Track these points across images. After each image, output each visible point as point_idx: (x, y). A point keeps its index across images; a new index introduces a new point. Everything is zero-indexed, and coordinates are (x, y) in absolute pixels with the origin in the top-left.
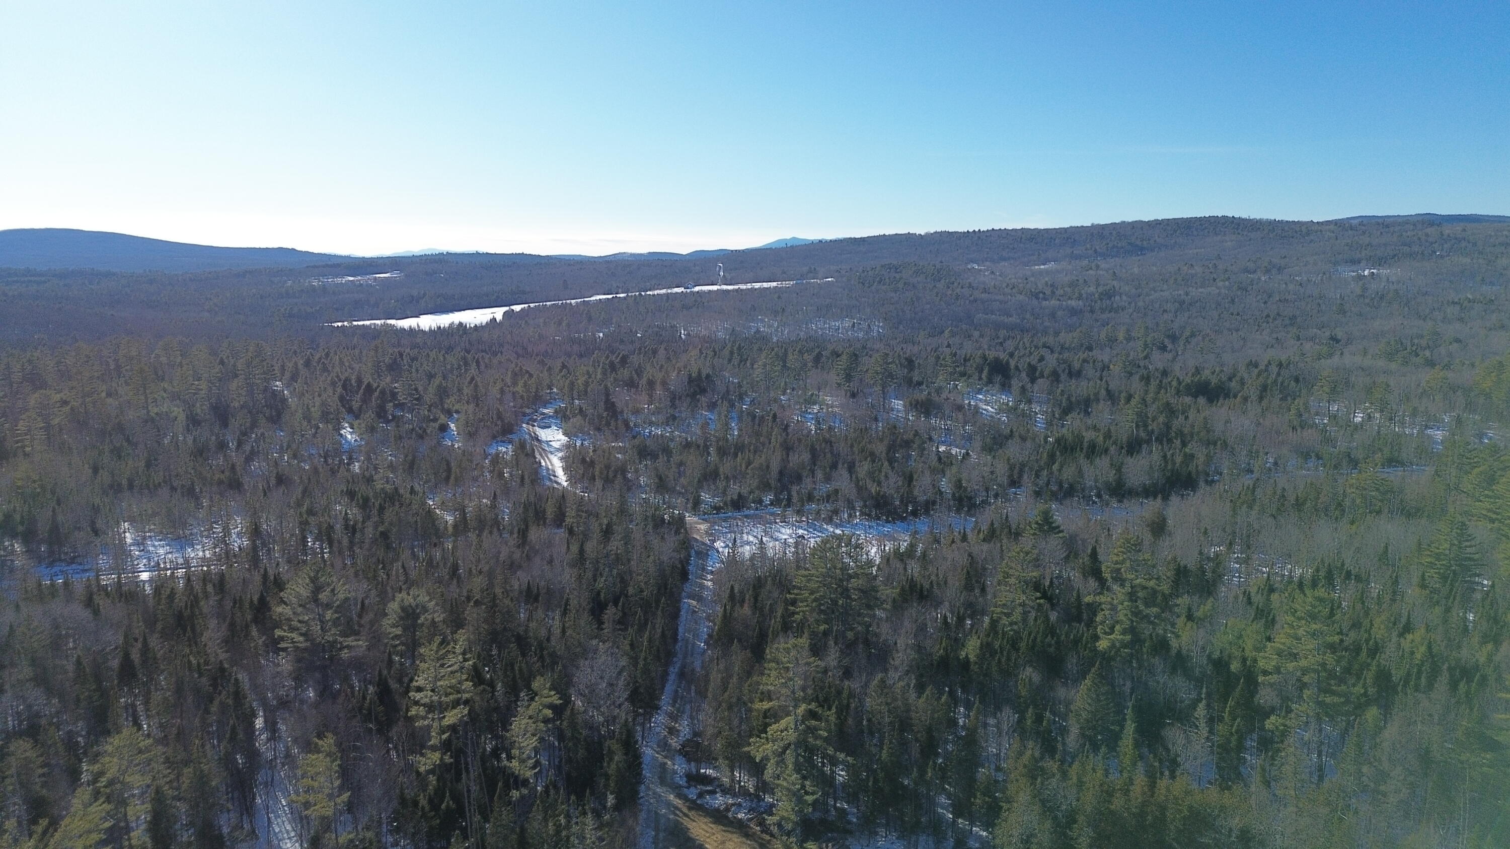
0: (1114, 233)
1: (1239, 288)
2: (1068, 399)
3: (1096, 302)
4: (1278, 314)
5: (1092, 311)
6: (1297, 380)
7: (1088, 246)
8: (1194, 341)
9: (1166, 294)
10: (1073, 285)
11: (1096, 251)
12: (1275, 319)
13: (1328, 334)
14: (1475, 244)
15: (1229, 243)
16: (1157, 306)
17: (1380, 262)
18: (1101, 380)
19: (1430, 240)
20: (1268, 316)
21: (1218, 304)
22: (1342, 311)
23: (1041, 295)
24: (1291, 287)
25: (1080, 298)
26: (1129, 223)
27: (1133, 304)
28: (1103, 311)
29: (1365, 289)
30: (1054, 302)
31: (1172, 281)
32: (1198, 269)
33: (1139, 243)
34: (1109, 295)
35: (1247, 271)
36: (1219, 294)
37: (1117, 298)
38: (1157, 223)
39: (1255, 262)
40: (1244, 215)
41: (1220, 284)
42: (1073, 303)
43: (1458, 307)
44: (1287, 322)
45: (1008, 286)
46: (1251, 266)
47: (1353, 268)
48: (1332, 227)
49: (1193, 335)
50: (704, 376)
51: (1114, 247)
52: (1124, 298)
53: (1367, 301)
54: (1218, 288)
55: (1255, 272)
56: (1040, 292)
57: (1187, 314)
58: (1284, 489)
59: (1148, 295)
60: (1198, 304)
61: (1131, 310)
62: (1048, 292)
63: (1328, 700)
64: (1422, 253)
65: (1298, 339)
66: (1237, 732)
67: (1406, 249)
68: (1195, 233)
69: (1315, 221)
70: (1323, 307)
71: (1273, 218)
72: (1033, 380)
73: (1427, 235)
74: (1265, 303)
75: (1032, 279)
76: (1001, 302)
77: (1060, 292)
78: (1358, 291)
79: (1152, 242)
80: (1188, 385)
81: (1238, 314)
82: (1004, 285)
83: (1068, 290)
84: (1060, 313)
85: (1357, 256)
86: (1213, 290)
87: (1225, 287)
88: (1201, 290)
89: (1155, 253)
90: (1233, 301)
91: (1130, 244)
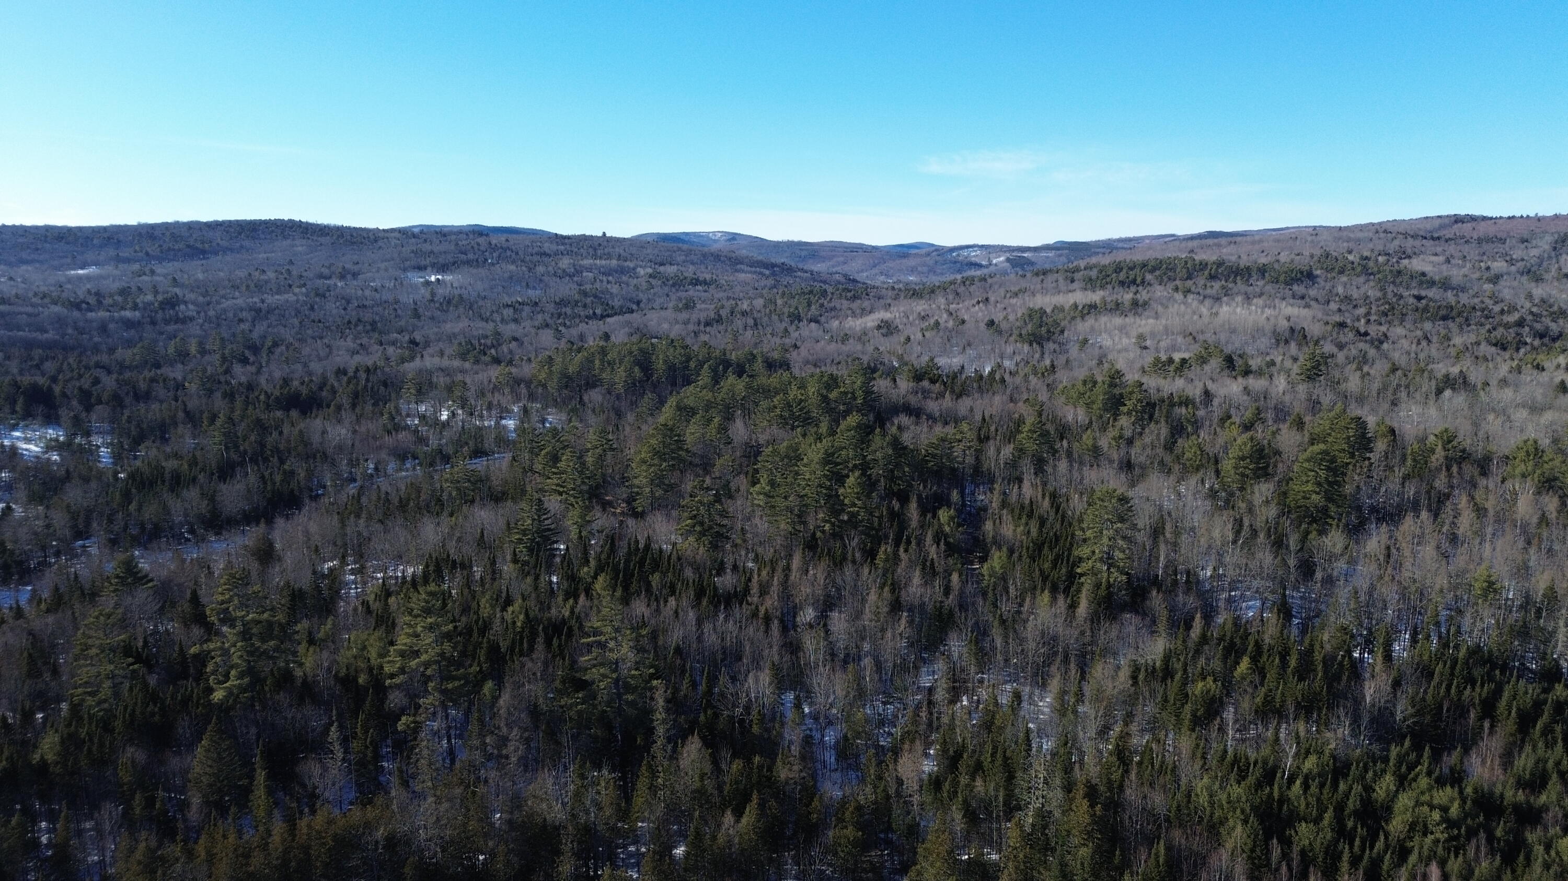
0: (168, 234)
1: (317, 295)
2: (138, 426)
3: (156, 312)
4: (359, 320)
5: (153, 323)
6: (385, 384)
7: (137, 248)
8: (278, 351)
9: (240, 301)
10: (124, 292)
11: (147, 254)
12: (356, 325)
13: (407, 338)
14: (517, 253)
15: (300, 249)
16: (231, 315)
17: (442, 268)
18: (177, 401)
19: (482, 248)
20: (349, 322)
21: (298, 312)
22: (416, 315)
23: (84, 305)
24: (367, 293)
25: (135, 307)
26: (184, 224)
27: (202, 314)
28: (167, 322)
29: (433, 294)
30: (102, 314)
31: (244, 288)
32: (271, 275)
33: (199, 245)
34: (171, 303)
35: (321, 276)
36: (298, 301)
37: (182, 307)
38: (218, 224)
39: (329, 268)
40: (311, 220)
41: (297, 290)
42: (128, 314)
43: (511, 310)
44: (368, 327)
45: (36, 294)
46: (326, 271)
47: (421, 274)
48: (397, 235)
49: (275, 344)
51: (169, 250)
52: (191, 307)
53: (437, 305)
54: (295, 294)
55: (330, 278)
56: (81, 302)
57: (265, 323)
58: (387, 493)
59: (218, 303)
60: (276, 312)
61: (201, 321)
62: (92, 300)
63: (450, 686)
64: (477, 261)
65: (381, 344)
66: (371, 743)
67: (463, 257)
68: (262, 236)
69: (381, 228)
70: (399, 312)
71: (339, 224)
72: (88, 408)
73: (478, 244)
74: (345, 309)
75: (69, 286)
76: (29, 315)
77: (108, 301)
78: (428, 296)
79: (214, 244)
80: (277, 398)
81: (320, 321)
82: (31, 294)
83: (119, 299)
84: (112, 326)
85: (423, 263)
86: (290, 297)
87: (302, 294)
88: (277, 297)
89: (220, 258)
90: (312, 308)
91: (188, 246)
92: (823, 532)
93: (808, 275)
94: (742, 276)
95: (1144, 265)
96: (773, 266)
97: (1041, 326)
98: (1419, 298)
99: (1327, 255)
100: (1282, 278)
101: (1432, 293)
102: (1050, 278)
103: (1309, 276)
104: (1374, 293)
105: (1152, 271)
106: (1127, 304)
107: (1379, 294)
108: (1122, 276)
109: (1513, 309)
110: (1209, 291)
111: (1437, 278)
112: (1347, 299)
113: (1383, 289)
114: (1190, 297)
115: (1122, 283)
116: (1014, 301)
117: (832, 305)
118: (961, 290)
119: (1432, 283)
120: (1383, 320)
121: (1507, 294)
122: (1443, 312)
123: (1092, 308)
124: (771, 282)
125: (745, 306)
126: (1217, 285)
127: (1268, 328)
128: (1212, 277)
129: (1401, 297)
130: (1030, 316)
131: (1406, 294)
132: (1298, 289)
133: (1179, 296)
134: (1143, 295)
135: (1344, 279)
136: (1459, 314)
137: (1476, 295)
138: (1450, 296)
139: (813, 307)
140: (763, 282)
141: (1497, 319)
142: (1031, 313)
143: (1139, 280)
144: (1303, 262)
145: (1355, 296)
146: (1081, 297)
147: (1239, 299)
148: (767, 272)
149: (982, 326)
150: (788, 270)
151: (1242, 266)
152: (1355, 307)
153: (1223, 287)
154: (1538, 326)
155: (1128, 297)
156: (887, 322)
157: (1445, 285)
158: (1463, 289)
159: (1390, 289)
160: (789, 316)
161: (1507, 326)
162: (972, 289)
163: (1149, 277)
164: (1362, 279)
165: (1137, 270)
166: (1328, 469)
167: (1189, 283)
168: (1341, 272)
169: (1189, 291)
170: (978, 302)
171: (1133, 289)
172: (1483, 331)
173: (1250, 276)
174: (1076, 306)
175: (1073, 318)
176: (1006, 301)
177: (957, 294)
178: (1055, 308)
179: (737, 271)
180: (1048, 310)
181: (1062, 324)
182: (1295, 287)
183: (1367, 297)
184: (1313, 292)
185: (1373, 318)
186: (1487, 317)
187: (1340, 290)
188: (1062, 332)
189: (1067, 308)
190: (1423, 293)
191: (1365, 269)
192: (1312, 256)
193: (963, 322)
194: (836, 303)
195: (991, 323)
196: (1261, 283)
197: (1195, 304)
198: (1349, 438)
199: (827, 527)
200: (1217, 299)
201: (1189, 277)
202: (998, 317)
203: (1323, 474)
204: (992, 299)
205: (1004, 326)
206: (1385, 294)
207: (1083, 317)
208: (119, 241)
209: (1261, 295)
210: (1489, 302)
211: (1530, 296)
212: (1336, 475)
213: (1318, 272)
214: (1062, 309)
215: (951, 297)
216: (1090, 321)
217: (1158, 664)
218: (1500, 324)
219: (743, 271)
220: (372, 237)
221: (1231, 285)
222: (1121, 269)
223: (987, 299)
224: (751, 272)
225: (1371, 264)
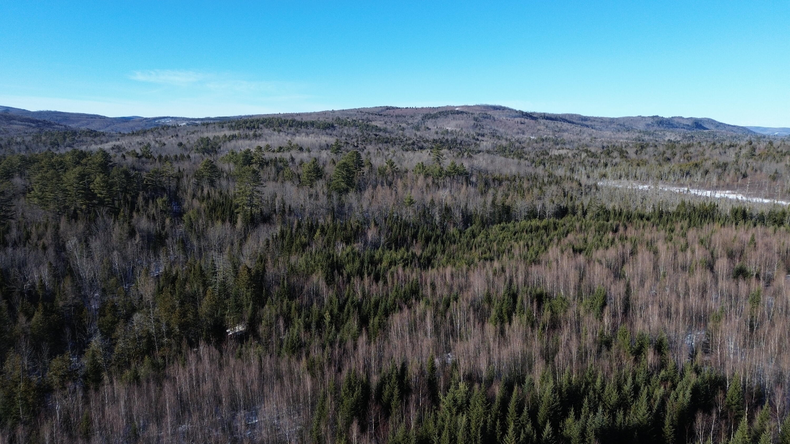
92: (81, 210)
93: (63, 127)
94: (15, 127)
95: (258, 121)
96: (38, 121)
97: (208, 145)
98: (376, 135)
99: (339, 119)
100: (321, 127)
101: (381, 133)
102: (210, 127)
103: (331, 126)
104: (359, 134)
105: (263, 123)
106: (251, 136)
107: (361, 134)
108: (248, 125)
109: (410, 139)
110: (289, 131)
111: (382, 128)
112: (348, 135)
113: (362, 132)
114: (281, 134)
115: (248, 128)
116: (192, 136)
117: (81, 139)
118: (162, 132)
119: (380, 130)
120: (363, 143)
121: (408, 135)
122: (385, 140)
123: (234, 137)
124: (37, 130)
125: (19, 140)
126: (293, 129)
127: (317, 144)
128: (291, 126)
129: (369, 135)
130: (202, 141)
131: (371, 134)
132: (329, 131)
133: (276, 133)
134: (259, 132)
135: (347, 128)
136: (391, 141)
137: (397, 135)
138: (387, 135)
139: (68, 139)
140: (31, 130)
141: (405, 142)
142: (202, 140)
143: (256, 127)
144: (330, 121)
145: (352, 134)
146: (228, 133)
147: (303, 134)
148: (33, 125)
149: (176, 146)
150: (50, 124)
151: (303, 122)
152: (352, 139)
153: (296, 130)
154: (420, 145)
155: (251, 133)
156: (118, 146)
157: (385, 131)
158: (392, 133)
159: (365, 132)
160: (51, 144)
161: (409, 145)
162: (168, 131)
163: (261, 126)
164: (354, 128)
165: (255, 123)
166: (347, 171)
167: (280, 128)
168: (345, 125)
169: (281, 131)
170: (172, 137)
171: (254, 130)
172: (400, 147)
173: (307, 126)
174: (225, 136)
175: (225, 141)
176: (188, 136)
177: (160, 134)
178: (215, 137)
179: (11, 124)
180: (211, 139)
181: (219, 144)
182: (327, 131)
183: (356, 135)
184: (335, 132)
185: (359, 142)
186: (401, 142)
187: (346, 132)
188: (220, 148)
189: (221, 137)
190: (377, 134)
191: (354, 124)
192: (333, 119)
193: (165, 144)
194: (85, 139)
195: (180, 144)
196: (312, 129)
197: (284, 135)
198: (353, 161)
199: (84, 207)
200: (294, 134)
201: (280, 125)
202: (184, 142)
203: (345, 173)
204: (180, 135)
205: (188, 146)
206: (363, 134)
207: (230, 141)
209: (313, 133)
210: (402, 137)
211: (416, 135)
212: (350, 174)
213: (336, 125)
214: (218, 137)
215: (156, 135)
216: (233, 143)
217: (278, 234)
218: (406, 144)
219: (16, 124)
221: (299, 129)
222: (247, 123)
223: (177, 135)
224: (22, 125)
225: (357, 122)
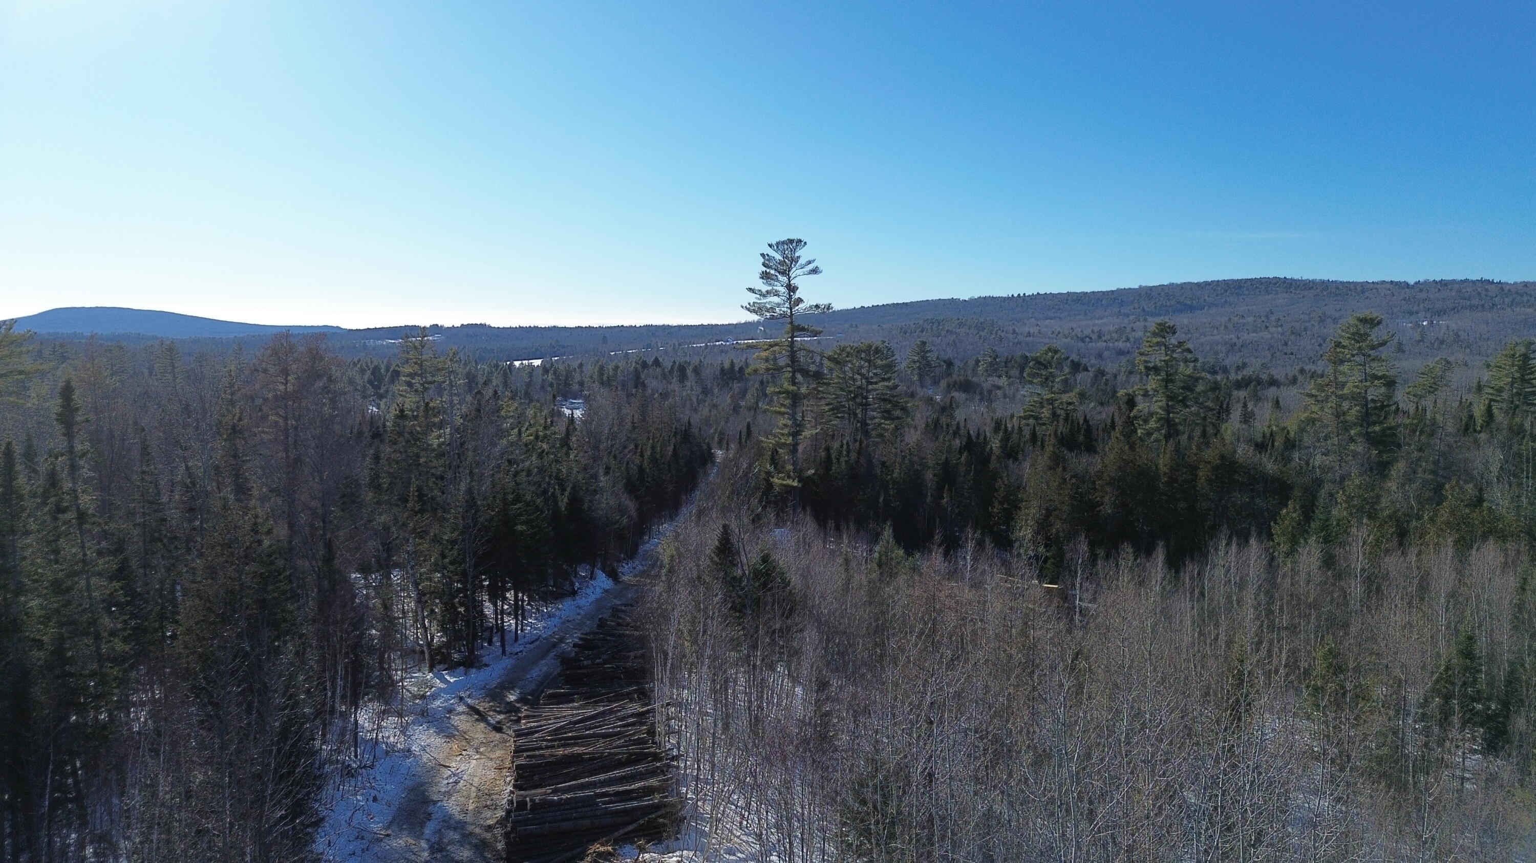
0: (1163, 294)
1: (1293, 333)
7: (1136, 305)
9: (1218, 338)
10: (1121, 331)
11: (1143, 310)
15: (1281, 300)
17: (1441, 313)
21: (1271, 347)
23: (1087, 339)
26: (1177, 284)
29: (1423, 334)
30: (1101, 344)
31: (1222, 328)
32: (1250, 320)
33: (1188, 302)
35: (1300, 320)
36: (1272, 338)
38: (1207, 284)
40: (1297, 276)
41: (1273, 330)
42: (1121, 345)
46: (1305, 317)
47: (1412, 318)
48: (1388, 286)
50: (737, 369)
51: (1162, 305)
53: (1427, 344)
54: (1270, 333)
56: (1086, 337)
60: (1250, 346)
62: (1094, 337)
64: (1483, 306)
67: (1464, 302)
68: (1246, 291)
69: (1370, 281)
71: (1326, 279)
73: (1487, 290)
74: (1320, 345)
75: (1079, 329)
76: (1046, 343)
77: (1106, 337)
78: (1417, 336)
79: (1202, 300)
81: (1292, 354)
82: (1050, 333)
83: (1115, 336)
84: (1106, 353)
85: (1416, 308)
86: (1266, 335)
87: (1278, 333)
88: (1254, 334)
89: (1205, 311)
90: (1286, 344)
91: (1178, 303)
208: (1122, 301)
220: (1359, 288)
